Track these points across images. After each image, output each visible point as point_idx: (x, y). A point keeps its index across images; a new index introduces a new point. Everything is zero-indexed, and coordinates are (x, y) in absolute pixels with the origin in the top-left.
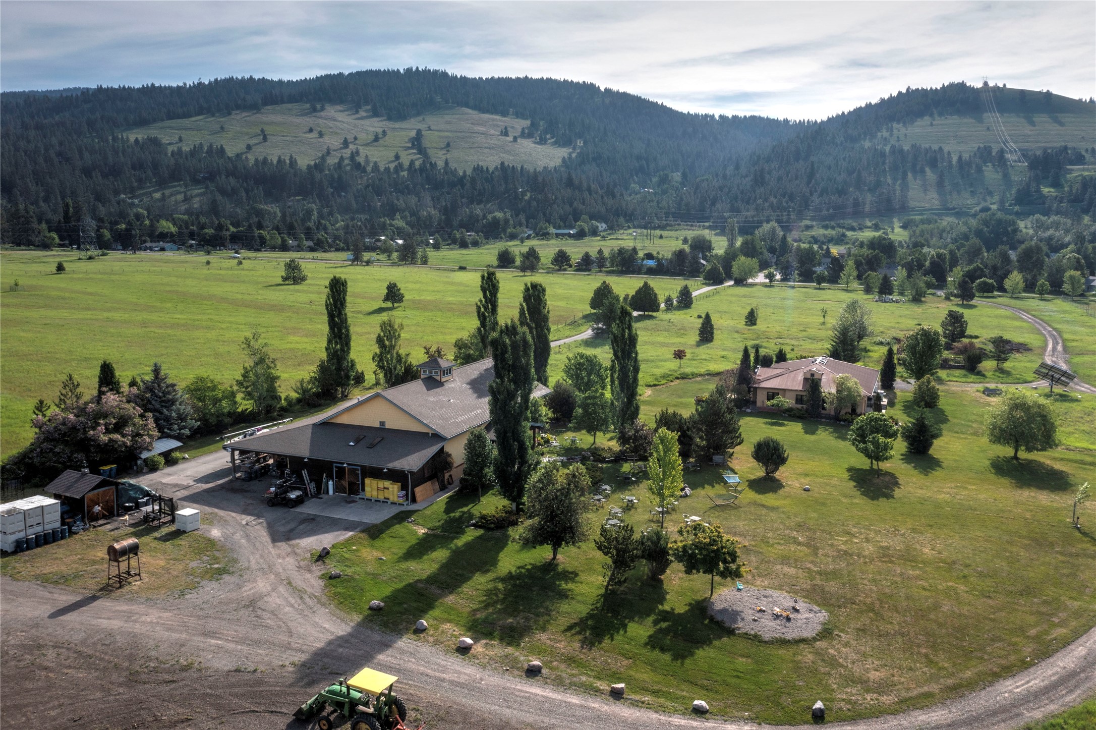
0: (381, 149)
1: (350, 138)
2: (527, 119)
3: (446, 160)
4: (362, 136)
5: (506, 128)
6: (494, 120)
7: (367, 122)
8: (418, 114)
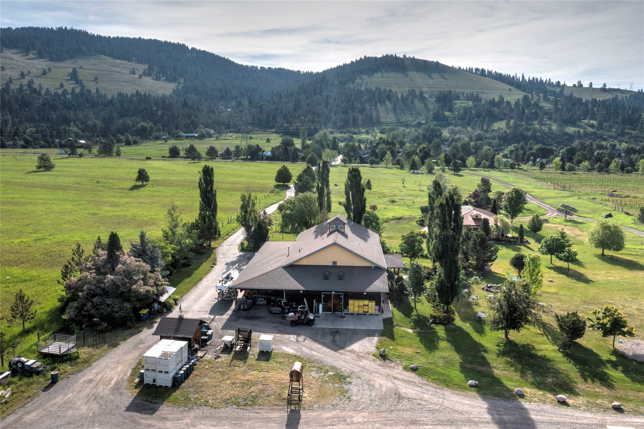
0: (48, 80)
1: (26, 72)
2: (145, 64)
3: (97, 88)
4: (33, 71)
5: (133, 69)
6: (124, 64)
7: (35, 62)
8: (71, 58)
